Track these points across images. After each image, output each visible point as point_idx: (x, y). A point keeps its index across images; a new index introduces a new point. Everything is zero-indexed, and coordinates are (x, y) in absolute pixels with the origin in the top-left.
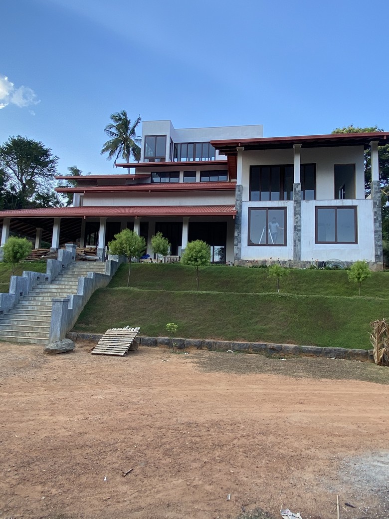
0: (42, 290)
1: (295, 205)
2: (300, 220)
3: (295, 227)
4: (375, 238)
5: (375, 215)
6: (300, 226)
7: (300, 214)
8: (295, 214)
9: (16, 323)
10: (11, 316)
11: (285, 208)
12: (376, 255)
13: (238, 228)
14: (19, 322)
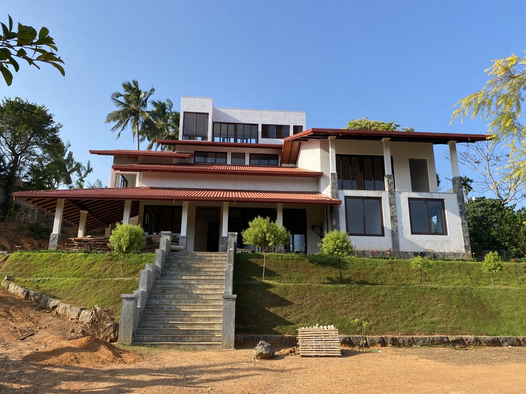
0: (166, 286)
1: (390, 196)
2: (396, 211)
3: (392, 218)
4: (463, 230)
5: (460, 208)
6: (396, 217)
7: (395, 205)
8: (391, 205)
9: (162, 327)
10: (150, 318)
11: (380, 199)
12: (465, 246)
13: (336, 217)
14: (165, 325)
